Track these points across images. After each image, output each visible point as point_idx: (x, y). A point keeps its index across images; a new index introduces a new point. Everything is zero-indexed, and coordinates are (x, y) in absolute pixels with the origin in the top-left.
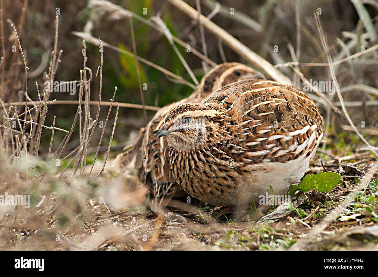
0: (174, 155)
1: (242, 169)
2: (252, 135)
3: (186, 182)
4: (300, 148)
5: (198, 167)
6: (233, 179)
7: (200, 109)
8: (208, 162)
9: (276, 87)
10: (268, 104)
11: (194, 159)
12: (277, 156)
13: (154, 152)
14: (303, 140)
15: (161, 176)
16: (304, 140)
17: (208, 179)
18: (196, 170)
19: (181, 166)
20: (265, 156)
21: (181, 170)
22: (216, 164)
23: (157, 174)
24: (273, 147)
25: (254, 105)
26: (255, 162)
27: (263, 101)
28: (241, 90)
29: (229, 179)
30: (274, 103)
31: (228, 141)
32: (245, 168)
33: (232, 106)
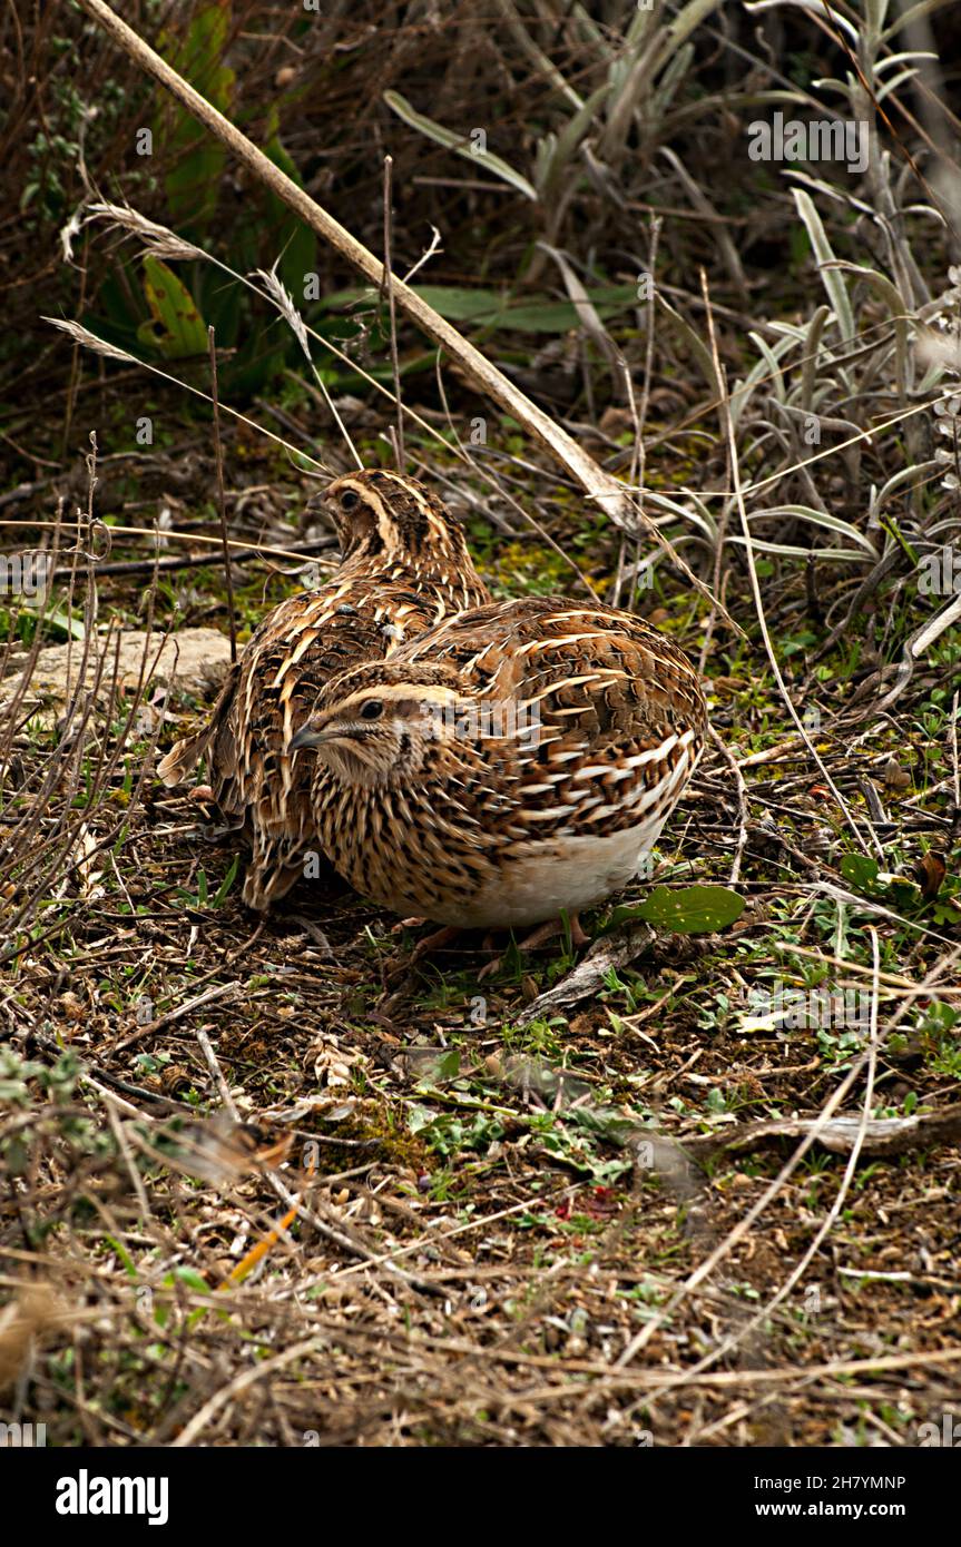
0: (327, 788)
1: (501, 851)
2: (535, 765)
3: (353, 862)
4: (650, 798)
5: (389, 832)
6: (474, 873)
7: (410, 682)
8: (418, 824)
9: (603, 633)
10: (580, 686)
11: (382, 811)
12: (590, 820)
13: (266, 751)
14: (657, 775)
15: (277, 820)
16: (661, 777)
17: (410, 866)
18: (384, 839)
19: (344, 821)
20: (562, 821)
21: (343, 832)
22: (439, 834)
23: (268, 809)
24: (584, 798)
25: (548, 684)
26: (535, 836)
27: (570, 676)
28: (517, 637)
29: (465, 872)
30: (598, 681)
31: (478, 777)
32: (510, 851)
33: (492, 680)
